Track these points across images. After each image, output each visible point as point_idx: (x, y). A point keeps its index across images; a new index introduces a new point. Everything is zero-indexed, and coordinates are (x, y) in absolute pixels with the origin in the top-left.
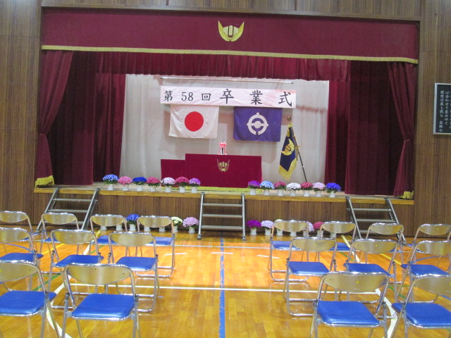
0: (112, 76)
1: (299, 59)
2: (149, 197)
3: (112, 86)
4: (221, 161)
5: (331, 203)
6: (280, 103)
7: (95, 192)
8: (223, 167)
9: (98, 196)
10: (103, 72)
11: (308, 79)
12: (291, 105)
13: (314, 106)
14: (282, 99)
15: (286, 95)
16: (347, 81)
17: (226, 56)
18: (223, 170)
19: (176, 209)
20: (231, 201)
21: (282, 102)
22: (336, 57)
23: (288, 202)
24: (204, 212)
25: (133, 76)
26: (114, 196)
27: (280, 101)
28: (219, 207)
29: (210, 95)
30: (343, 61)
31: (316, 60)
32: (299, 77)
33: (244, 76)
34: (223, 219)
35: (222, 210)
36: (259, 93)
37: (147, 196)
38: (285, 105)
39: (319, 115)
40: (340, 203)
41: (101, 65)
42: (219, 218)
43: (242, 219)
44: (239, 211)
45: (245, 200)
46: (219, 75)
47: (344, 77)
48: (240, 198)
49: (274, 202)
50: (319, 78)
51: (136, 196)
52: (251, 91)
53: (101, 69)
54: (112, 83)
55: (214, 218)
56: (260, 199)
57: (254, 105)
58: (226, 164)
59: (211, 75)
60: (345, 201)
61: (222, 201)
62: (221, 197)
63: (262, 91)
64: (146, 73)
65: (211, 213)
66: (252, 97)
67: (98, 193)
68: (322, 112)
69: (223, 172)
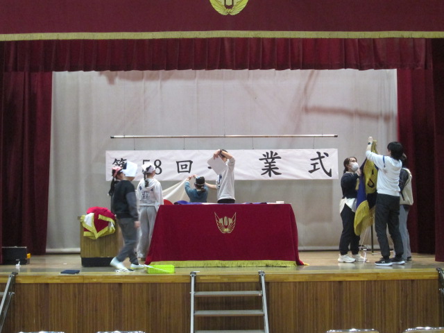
0: (29, 75)
1: (345, 40)
2: (100, 283)
3: (30, 90)
4: (222, 216)
5: (413, 281)
6: (311, 172)
7: (10, 279)
8: (226, 225)
9: (14, 285)
10: (15, 69)
11: (361, 68)
12: (330, 174)
13: (374, 109)
14: (314, 165)
15: (320, 158)
16: (426, 68)
17: (221, 40)
18: (226, 230)
19: (148, 302)
20: (242, 286)
21: (315, 170)
22: (406, 34)
23: (340, 282)
24: (197, 308)
25: (66, 73)
26: (41, 284)
27: (312, 168)
28: (222, 297)
29: (191, 162)
30: (420, 39)
31: (374, 40)
32: (346, 65)
33: (253, 67)
34: (229, 318)
35: (228, 303)
36: (274, 157)
37: (97, 283)
38: (320, 175)
39: (381, 124)
40: (427, 280)
41: (12, 60)
42: (222, 317)
43: (262, 317)
44: (256, 303)
45: (267, 283)
46: (211, 67)
47: (422, 62)
48: (257, 280)
49: (315, 283)
50: (379, 65)
51: (79, 284)
52: (260, 153)
53: (11, 65)
54: (30, 85)
55: (214, 318)
56: (291, 280)
57: (266, 177)
58: (231, 221)
59: (196, 67)
60: (437, 276)
61: (227, 286)
62: (226, 280)
63: (280, 152)
64: (86, 69)
65: (208, 309)
66: (263, 164)
67: (14, 280)
68: (387, 118)
69: (226, 234)
